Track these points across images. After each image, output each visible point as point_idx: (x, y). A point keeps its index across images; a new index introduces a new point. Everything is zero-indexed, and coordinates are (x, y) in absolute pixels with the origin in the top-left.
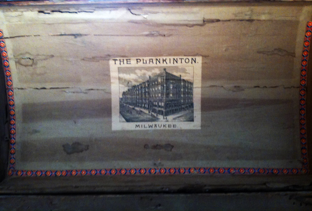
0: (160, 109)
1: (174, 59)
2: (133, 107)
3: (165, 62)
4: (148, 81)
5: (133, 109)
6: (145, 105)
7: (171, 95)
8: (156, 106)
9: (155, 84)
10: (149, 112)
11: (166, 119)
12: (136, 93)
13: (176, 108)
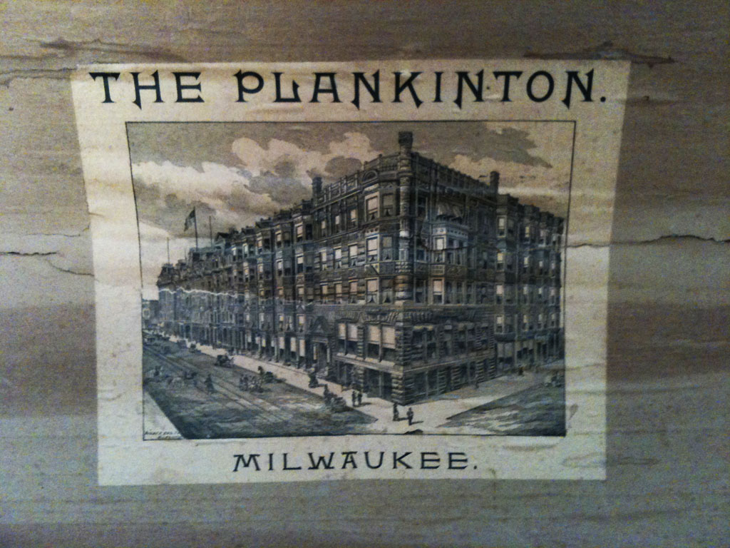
0: (373, 363)
1: (463, 75)
2: (222, 352)
3: (406, 94)
4: (306, 207)
5: (222, 362)
6: (288, 343)
7: (438, 288)
8: (351, 346)
9: (347, 225)
10: (314, 383)
11: (410, 417)
12: (241, 273)
13: (462, 359)
